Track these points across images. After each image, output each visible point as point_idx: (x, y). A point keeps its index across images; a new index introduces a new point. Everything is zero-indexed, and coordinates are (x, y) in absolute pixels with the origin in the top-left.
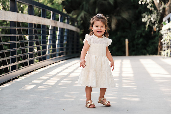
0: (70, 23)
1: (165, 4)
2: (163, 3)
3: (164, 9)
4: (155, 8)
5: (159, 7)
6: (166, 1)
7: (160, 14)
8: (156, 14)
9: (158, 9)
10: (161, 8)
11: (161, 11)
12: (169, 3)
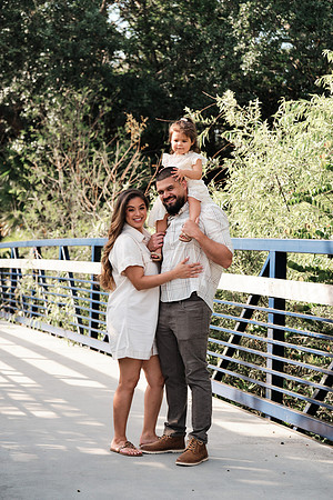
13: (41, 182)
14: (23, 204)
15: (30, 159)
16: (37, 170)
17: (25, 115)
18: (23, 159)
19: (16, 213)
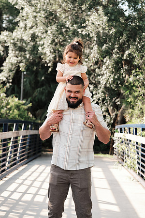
0: (33, 128)
1: (117, 111)
2: (116, 110)
3: (116, 115)
4: (109, 114)
5: (113, 113)
6: (119, 109)
7: (113, 119)
8: (109, 119)
9: (111, 114)
10: (114, 114)
11: (114, 117)
12: (121, 110)
13: (141, 95)
14: (133, 106)
15: (136, 84)
16: (140, 89)
17: (136, 63)
18: (132, 84)
19: (130, 110)
